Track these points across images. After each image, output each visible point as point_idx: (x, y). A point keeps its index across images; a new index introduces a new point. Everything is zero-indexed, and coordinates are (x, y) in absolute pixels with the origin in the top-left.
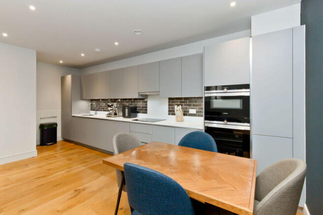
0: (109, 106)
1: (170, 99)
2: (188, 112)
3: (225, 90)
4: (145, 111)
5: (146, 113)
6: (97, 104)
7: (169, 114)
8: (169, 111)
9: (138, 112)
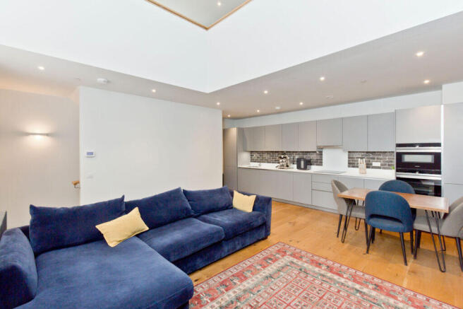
0: (281, 158)
1: (349, 152)
2: (371, 164)
3: (417, 147)
4: (319, 163)
5: (322, 165)
6: (259, 155)
7: (349, 166)
8: (349, 163)
9: (311, 164)
